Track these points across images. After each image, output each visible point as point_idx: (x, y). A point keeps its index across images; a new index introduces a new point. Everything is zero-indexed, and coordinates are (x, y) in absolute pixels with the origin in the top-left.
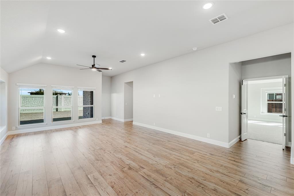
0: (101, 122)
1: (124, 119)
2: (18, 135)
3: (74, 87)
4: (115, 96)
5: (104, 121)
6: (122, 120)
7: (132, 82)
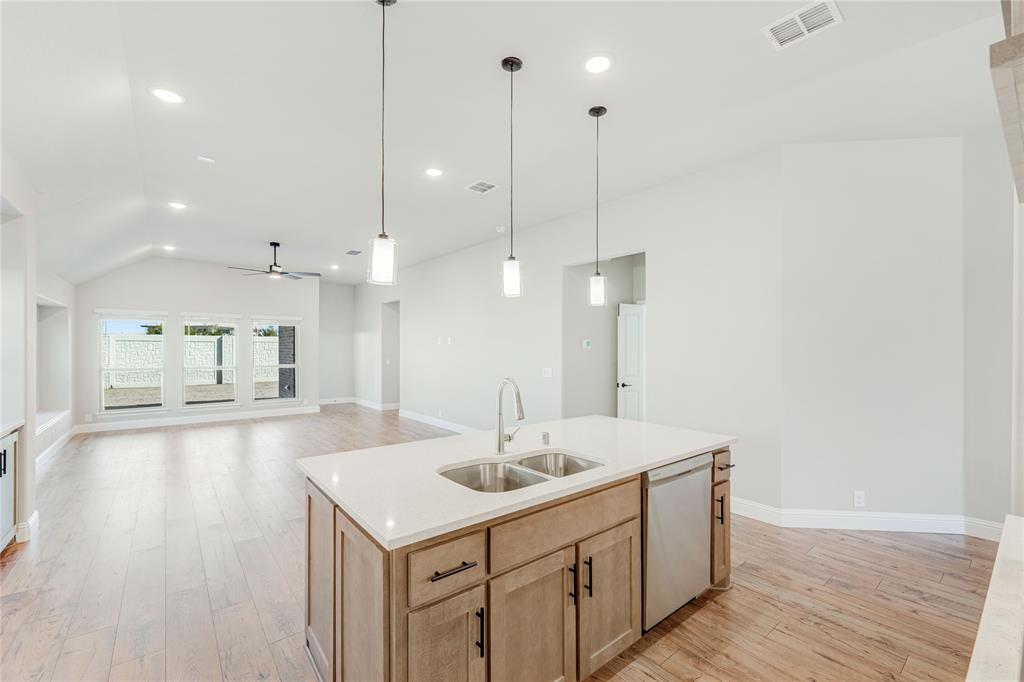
0: (317, 409)
1: (383, 403)
2: (99, 435)
3: (240, 316)
4: (362, 339)
5: (324, 408)
6: (378, 406)
7: (398, 302)
